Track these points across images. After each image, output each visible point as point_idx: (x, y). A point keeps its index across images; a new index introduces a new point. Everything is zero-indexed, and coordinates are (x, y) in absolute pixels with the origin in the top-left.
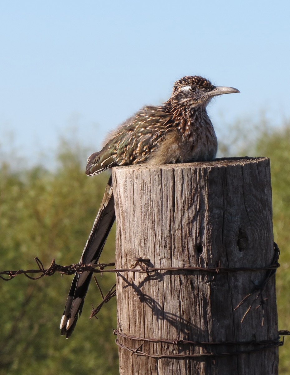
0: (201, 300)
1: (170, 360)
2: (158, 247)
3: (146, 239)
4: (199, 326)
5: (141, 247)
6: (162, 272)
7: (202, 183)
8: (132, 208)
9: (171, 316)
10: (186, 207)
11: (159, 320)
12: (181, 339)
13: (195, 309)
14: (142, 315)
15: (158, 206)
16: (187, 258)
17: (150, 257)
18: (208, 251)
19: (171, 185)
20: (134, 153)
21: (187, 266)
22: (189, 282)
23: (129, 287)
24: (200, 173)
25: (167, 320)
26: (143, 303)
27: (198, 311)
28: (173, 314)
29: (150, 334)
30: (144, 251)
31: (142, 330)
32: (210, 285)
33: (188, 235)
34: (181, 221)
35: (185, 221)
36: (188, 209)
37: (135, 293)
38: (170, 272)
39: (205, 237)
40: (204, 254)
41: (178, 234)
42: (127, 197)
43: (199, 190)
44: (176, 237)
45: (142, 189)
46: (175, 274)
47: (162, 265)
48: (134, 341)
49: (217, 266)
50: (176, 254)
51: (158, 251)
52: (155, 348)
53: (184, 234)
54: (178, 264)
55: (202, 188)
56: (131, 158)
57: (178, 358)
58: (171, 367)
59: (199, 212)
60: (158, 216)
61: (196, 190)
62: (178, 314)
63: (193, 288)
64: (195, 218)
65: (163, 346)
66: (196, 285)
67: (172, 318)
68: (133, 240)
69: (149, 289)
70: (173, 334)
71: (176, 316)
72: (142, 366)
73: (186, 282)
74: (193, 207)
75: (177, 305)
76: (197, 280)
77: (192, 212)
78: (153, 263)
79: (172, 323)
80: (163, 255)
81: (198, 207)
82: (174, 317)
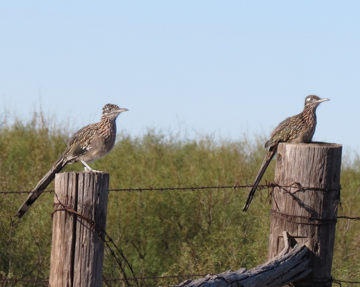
0: (319, 201)
1: (304, 225)
2: (305, 179)
3: (299, 175)
4: (317, 212)
5: (297, 178)
6: (306, 189)
7: (325, 154)
8: (294, 162)
9: (307, 206)
10: (318, 163)
11: (301, 208)
12: (310, 217)
13: (317, 205)
14: (293, 205)
15: (306, 161)
16: (316, 184)
17: (300, 182)
18: (324, 181)
19: (313, 153)
20: (290, 134)
21: (316, 187)
22: (316, 194)
23: (288, 193)
24: (325, 150)
25: (305, 208)
26: (294, 201)
27: (318, 206)
28: (308, 206)
29: (297, 213)
30: (298, 179)
31: (293, 211)
32: (323, 195)
33: (318, 174)
34: (316, 168)
35: (317, 169)
36: (319, 164)
37: (290, 196)
38: (309, 189)
39: (324, 176)
40: (323, 182)
41: (314, 174)
42: (291, 156)
43: (324, 156)
44: (313, 175)
45: (300, 154)
46: (310, 190)
47: (305, 186)
48: (287, 216)
49: (327, 188)
50: (312, 182)
51: (304, 180)
52: (298, 219)
53: (316, 174)
54: (312, 186)
55: (325, 155)
56: (288, 136)
57: (308, 224)
58: (304, 228)
59: (323, 165)
60: (306, 166)
61: (323, 156)
62: (310, 206)
63: (317, 196)
64: (321, 168)
65: (302, 219)
66: (318, 195)
67: (307, 207)
68: (292, 174)
69: (298, 195)
70: (307, 214)
71: (309, 206)
72: (291, 226)
73: (315, 194)
74: (321, 164)
75: (310, 202)
76: (319, 193)
77: (320, 165)
78: (301, 185)
79: (307, 209)
80: (306, 182)
81: (323, 163)
82: (308, 207)
